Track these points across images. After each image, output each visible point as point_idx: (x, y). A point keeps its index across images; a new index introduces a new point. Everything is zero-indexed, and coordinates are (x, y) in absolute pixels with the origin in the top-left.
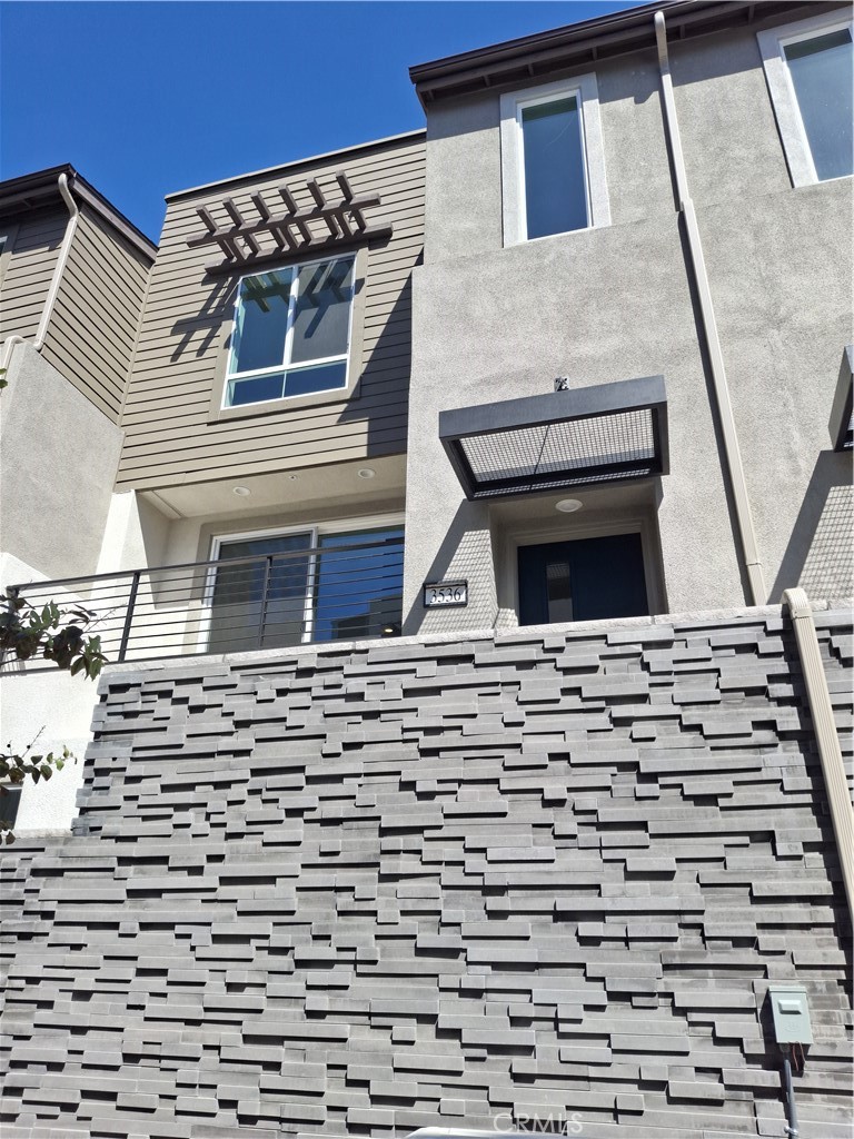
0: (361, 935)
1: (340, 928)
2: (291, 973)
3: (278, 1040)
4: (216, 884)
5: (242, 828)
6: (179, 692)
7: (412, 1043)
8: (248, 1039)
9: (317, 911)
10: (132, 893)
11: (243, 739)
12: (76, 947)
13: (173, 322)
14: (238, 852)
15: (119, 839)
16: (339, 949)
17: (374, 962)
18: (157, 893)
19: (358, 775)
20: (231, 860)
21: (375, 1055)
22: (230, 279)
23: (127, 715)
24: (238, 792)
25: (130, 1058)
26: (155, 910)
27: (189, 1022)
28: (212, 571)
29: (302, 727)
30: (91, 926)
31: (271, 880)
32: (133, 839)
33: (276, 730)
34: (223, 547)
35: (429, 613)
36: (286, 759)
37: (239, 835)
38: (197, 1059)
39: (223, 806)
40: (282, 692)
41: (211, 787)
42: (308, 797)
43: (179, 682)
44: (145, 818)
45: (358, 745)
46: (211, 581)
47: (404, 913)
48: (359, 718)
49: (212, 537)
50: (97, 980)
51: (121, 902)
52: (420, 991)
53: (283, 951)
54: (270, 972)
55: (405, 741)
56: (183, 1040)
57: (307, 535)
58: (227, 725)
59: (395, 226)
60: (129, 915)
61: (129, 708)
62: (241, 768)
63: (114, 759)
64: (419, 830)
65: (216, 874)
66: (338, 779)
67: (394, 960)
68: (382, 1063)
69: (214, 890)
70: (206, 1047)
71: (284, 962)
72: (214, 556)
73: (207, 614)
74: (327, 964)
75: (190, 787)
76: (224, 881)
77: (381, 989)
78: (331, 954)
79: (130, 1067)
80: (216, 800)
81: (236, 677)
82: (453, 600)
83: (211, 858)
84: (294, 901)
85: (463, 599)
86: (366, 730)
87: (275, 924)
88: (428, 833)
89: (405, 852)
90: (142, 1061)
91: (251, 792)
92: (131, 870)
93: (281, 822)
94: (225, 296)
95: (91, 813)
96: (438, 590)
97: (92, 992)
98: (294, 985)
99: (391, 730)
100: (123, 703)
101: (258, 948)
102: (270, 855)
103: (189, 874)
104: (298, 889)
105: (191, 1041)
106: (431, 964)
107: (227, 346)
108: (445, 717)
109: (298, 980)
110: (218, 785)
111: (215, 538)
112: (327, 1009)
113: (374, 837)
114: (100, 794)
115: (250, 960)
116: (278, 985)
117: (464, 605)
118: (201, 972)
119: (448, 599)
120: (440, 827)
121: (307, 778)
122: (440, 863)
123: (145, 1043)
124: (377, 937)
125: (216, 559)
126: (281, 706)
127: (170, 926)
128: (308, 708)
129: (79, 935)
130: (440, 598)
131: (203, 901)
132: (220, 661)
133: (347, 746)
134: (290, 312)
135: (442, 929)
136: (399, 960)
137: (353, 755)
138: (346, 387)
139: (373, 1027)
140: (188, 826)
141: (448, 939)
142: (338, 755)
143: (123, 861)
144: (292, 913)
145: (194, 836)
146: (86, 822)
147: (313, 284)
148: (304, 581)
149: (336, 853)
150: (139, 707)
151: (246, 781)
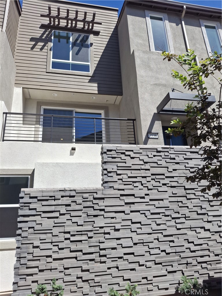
0: (185, 211)
1: (181, 210)
2: (171, 221)
3: (172, 236)
4: (148, 201)
5: (152, 187)
6: (127, 153)
7: (200, 233)
8: (165, 236)
9: (174, 206)
10: (126, 204)
11: (147, 166)
12: (112, 218)
13: (31, 37)
14: (152, 193)
15: (119, 190)
16: (182, 215)
17: (189, 217)
18: (133, 203)
19: (177, 177)
20: (151, 195)
21: (193, 236)
22: (50, 30)
23: (113, 158)
24: (149, 179)
25: (135, 244)
26: (134, 207)
27: (149, 234)
28: (42, 117)
29: (162, 165)
30: (116, 212)
31: (162, 200)
32: (123, 190)
33: (155, 165)
34: (44, 109)
35: (149, 140)
36: (160, 172)
37: (151, 189)
38: (153, 242)
39: (146, 182)
40: (154, 156)
41: (141, 178)
42: (167, 181)
43: (126, 151)
44: (125, 185)
45: (176, 170)
46: (42, 120)
47: (194, 206)
48: (174, 164)
49: (41, 106)
50: (121, 226)
51: (124, 206)
52: (200, 222)
53: (168, 216)
54: (166, 221)
55: (186, 170)
56: (148, 238)
57: (72, 111)
58: (142, 163)
59: (101, 31)
60: (127, 209)
61: (113, 156)
62: (148, 173)
63: (113, 169)
64: (193, 189)
65: (148, 198)
66: (173, 177)
67: (193, 216)
68: (195, 238)
69: (148, 202)
70: (154, 239)
71: (169, 218)
72: (42, 113)
73: (41, 129)
74: (179, 218)
75: (136, 177)
76: (151, 200)
77: (192, 223)
78: (180, 216)
79: (135, 246)
80: (144, 181)
81: (141, 151)
82: (155, 137)
83: (146, 195)
84: (169, 205)
85: (157, 137)
86: (177, 167)
87: (165, 210)
88: (195, 190)
89: (191, 194)
90: (138, 244)
91: (152, 179)
92: (124, 198)
93: (161, 186)
94: (48, 35)
95: (109, 183)
96: (151, 134)
97: (120, 229)
98: (172, 223)
99: (182, 167)
100: (111, 155)
101: (162, 215)
102: (161, 194)
103: (140, 199)
104: (169, 202)
105: (150, 238)
106: (201, 217)
107: (50, 50)
108: (194, 165)
109: (173, 222)
110: (143, 177)
111: (42, 107)
112: (181, 228)
113: (183, 190)
114: (110, 178)
115: (161, 218)
116: (168, 223)
117: (157, 139)
118: (149, 222)
119: (154, 137)
120: (198, 188)
121: (166, 177)
122: (199, 196)
123: (139, 240)
124: (189, 212)
125: (43, 114)
126: (155, 159)
127: (139, 211)
128: (161, 160)
129: (113, 215)
130: (152, 136)
131: (146, 205)
132: (136, 146)
133: (174, 170)
134: (71, 46)
135: (202, 209)
136: (194, 216)
137: (175, 172)
138: (90, 72)
139: (191, 230)
140: (138, 187)
141: (203, 211)
142: (172, 172)
143: (122, 195)
144: (169, 207)
145: (139, 189)
146: (108, 185)
147: (77, 40)
148: (72, 124)
149: (176, 194)
150: (116, 156)
151: (150, 176)
